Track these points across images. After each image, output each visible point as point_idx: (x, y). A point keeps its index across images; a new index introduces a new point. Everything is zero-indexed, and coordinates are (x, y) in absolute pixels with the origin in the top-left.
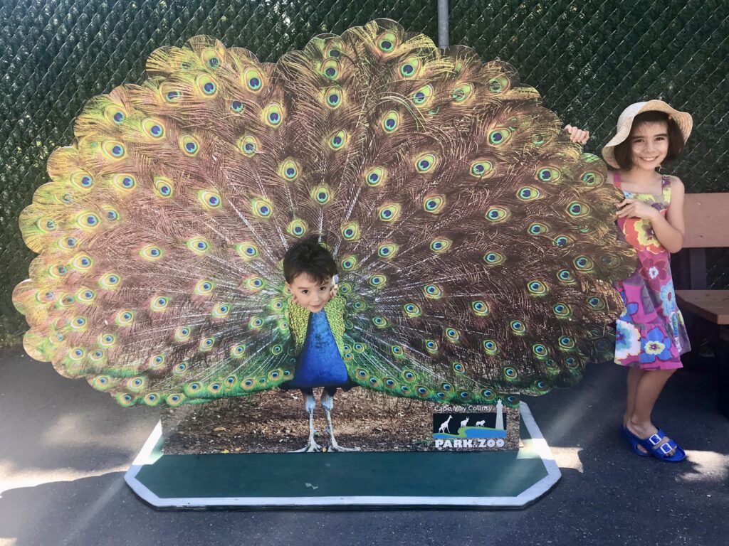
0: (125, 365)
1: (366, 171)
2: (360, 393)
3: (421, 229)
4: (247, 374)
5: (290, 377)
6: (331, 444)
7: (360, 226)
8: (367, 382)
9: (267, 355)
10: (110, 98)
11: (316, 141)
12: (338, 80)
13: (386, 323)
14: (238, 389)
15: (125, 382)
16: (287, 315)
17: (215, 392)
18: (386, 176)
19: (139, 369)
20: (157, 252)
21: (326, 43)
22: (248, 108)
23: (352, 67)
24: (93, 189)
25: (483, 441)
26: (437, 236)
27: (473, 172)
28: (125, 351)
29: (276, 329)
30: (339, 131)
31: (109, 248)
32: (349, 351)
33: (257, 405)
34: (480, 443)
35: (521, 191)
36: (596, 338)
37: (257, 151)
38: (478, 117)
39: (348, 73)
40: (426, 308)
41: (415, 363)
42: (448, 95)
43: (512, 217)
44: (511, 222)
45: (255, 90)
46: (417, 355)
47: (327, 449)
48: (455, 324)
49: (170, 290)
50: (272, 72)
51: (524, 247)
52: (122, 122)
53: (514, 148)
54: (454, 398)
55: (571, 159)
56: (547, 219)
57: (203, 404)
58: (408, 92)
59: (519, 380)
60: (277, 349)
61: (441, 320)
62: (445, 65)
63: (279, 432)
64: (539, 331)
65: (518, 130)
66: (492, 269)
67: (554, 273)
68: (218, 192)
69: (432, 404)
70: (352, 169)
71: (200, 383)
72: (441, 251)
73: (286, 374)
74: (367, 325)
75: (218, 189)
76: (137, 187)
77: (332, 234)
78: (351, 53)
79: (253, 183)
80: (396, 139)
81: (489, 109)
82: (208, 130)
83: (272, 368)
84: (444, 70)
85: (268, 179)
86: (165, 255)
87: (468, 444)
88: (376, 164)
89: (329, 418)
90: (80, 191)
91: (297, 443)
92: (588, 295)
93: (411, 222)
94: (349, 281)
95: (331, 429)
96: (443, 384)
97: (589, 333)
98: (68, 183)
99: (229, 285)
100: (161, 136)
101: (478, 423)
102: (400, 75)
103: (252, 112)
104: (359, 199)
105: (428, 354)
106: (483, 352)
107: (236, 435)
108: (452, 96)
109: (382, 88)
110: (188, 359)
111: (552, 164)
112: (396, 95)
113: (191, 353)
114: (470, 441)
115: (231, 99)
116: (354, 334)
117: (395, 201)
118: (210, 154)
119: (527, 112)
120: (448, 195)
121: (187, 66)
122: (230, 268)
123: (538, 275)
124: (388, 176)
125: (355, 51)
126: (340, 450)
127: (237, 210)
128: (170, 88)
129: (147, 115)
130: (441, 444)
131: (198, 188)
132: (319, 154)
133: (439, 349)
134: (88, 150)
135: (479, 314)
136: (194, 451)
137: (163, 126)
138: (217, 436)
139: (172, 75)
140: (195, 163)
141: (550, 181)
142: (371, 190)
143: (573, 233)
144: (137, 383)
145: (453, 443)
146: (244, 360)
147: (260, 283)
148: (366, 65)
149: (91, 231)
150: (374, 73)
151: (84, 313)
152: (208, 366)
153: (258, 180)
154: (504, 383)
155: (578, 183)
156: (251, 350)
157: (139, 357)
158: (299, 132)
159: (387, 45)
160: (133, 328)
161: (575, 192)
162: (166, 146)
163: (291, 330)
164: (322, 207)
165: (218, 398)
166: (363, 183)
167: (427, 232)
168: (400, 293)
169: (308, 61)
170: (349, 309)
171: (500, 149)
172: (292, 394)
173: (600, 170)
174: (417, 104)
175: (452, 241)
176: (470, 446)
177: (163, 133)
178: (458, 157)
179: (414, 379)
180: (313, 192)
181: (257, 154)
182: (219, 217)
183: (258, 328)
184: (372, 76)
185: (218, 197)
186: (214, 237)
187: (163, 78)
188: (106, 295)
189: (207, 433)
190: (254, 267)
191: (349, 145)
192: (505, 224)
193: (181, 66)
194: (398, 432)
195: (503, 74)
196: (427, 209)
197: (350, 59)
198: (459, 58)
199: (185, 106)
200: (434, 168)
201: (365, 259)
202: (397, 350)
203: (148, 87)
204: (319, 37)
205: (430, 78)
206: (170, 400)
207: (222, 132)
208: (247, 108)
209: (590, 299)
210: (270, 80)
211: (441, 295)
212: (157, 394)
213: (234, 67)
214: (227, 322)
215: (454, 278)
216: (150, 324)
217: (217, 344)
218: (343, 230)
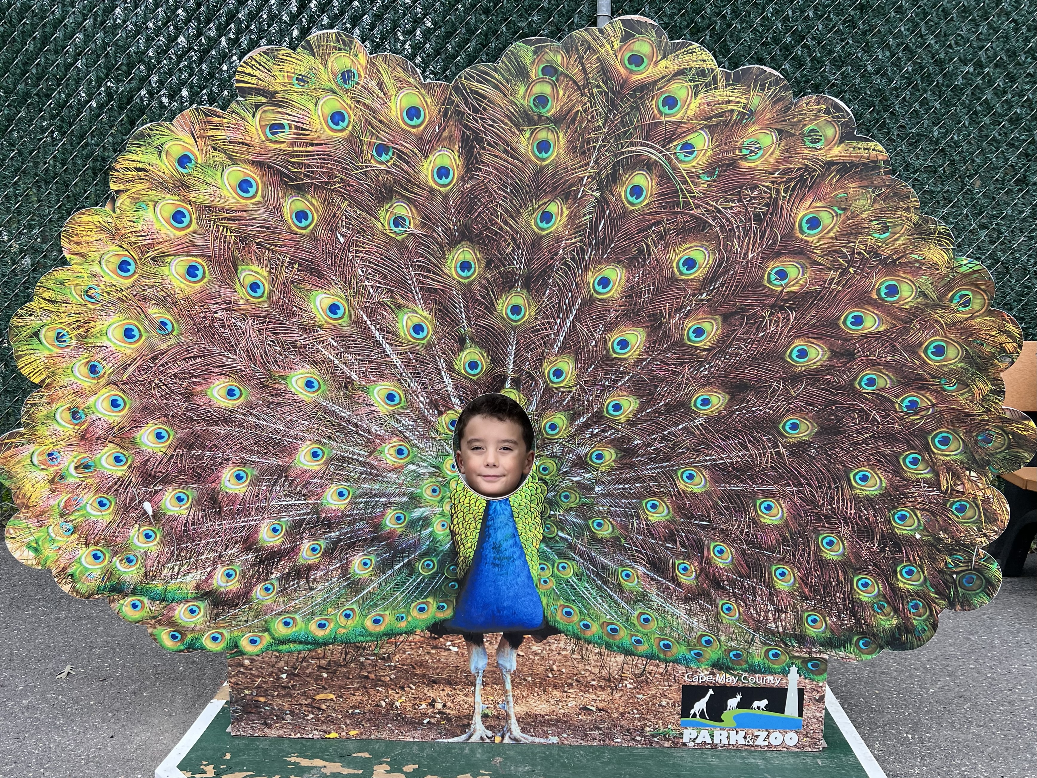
0: (173, 581)
1: (591, 271)
2: (562, 645)
3: (678, 374)
4: (376, 605)
5: (448, 613)
6: (510, 730)
7: (576, 363)
8: (575, 627)
9: (410, 575)
10: (173, 128)
11: (511, 216)
12: (553, 115)
13: (611, 529)
14: (359, 629)
15: (172, 609)
16: (447, 508)
17: (320, 633)
18: (623, 281)
19: (197, 588)
20: (237, 392)
21: (535, 52)
22: (400, 155)
23: (576, 96)
24: (135, 281)
25: (763, 734)
26: (704, 386)
27: (769, 281)
28: (175, 557)
29: (428, 531)
30: (551, 201)
31: (157, 381)
32: (547, 573)
33: (389, 659)
34: (757, 737)
35: (849, 315)
36: (960, 569)
37: (412, 229)
38: (782, 188)
39: (570, 104)
40: (679, 508)
41: (656, 600)
42: (735, 149)
43: (830, 359)
44: (828, 368)
45: (414, 127)
46: (660, 587)
47: (503, 737)
48: (725, 535)
49: (255, 458)
50: (443, 98)
51: (850, 409)
52: (190, 171)
53: (840, 242)
54: (718, 659)
55: (934, 266)
56: (889, 366)
57: (299, 653)
58: (667, 141)
59: (828, 634)
60: (428, 565)
61: (703, 527)
62: (731, 99)
63: (424, 706)
64: (865, 554)
65: (849, 213)
66: (792, 445)
67: (897, 456)
68: (342, 295)
69: (682, 669)
70: (569, 267)
71: (297, 617)
72: (709, 411)
73: (440, 608)
74: (579, 531)
75: (345, 290)
76: (210, 281)
77: (530, 376)
78: (575, 71)
79: (402, 284)
80: (643, 220)
81: (801, 175)
82: (333, 191)
83: (419, 597)
84: (730, 107)
85: (428, 277)
86: (249, 398)
87: (738, 738)
88: (609, 261)
89: (509, 686)
90: (114, 282)
91: (452, 725)
92: (951, 495)
93: (662, 361)
94: (553, 456)
95: (511, 704)
96: (702, 636)
97: (949, 560)
98: (96, 268)
99: (354, 454)
100: (254, 196)
101: (756, 704)
102: (656, 111)
103: (407, 163)
104: (577, 318)
105: (679, 585)
106: (770, 585)
107: (352, 707)
108: (740, 150)
109: (625, 132)
110: (279, 575)
111: (901, 274)
112: (647, 145)
113: (285, 566)
114: (742, 734)
115: (373, 140)
116: (558, 546)
117: (637, 324)
118: (333, 230)
119: (865, 183)
120: (726, 318)
121: (304, 82)
122: (356, 425)
123: (868, 460)
124: (627, 281)
125: (584, 69)
126: (523, 741)
127: (373, 328)
128: (272, 117)
129: (233, 161)
130: (693, 737)
131: (310, 287)
132: (514, 239)
133: (697, 578)
134: (129, 215)
135: (767, 520)
136: (281, 732)
137: (258, 180)
138: (319, 709)
139: (278, 95)
140: (307, 245)
141: (897, 302)
142: (598, 303)
143: (931, 391)
144: (192, 611)
145: (712, 736)
146: (372, 581)
147: (406, 452)
148: (600, 93)
149: (128, 352)
150: (613, 105)
151: (110, 488)
152: (311, 589)
153: (412, 279)
154: (801, 639)
155: (944, 307)
156: (385, 565)
157: (196, 569)
158: (483, 200)
159: (636, 60)
160: (190, 518)
161: (937, 321)
162: (261, 214)
163: (453, 534)
164: (514, 328)
165: (326, 644)
166: (584, 292)
167: (687, 379)
168: (638, 479)
169: (504, 82)
170: (552, 503)
171: (816, 244)
172: (449, 643)
173: (982, 287)
174: (681, 161)
175: (727, 397)
176: (742, 742)
177: (257, 192)
178: (746, 253)
179: (653, 626)
180: (501, 302)
181: (411, 234)
182: (342, 337)
183: (398, 528)
184: (610, 111)
185: (343, 304)
186: (333, 371)
187: (263, 99)
188: (148, 460)
189: (304, 702)
190: (396, 425)
191: (566, 226)
192: (818, 370)
193: (294, 81)
194: (622, 714)
195: (827, 117)
196: (689, 340)
197: (575, 82)
198: (755, 87)
199: (296, 149)
200: (705, 272)
201: (582, 420)
202: (627, 575)
203: (237, 113)
204: (523, 42)
205: (707, 119)
206: (244, 644)
207: (356, 195)
208: (399, 157)
209: (955, 502)
210: (440, 111)
211: (704, 486)
212: (224, 632)
213: (381, 85)
214: (347, 516)
215: (729, 457)
216: (219, 513)
217: (329, 553)
218: (548, 369)
